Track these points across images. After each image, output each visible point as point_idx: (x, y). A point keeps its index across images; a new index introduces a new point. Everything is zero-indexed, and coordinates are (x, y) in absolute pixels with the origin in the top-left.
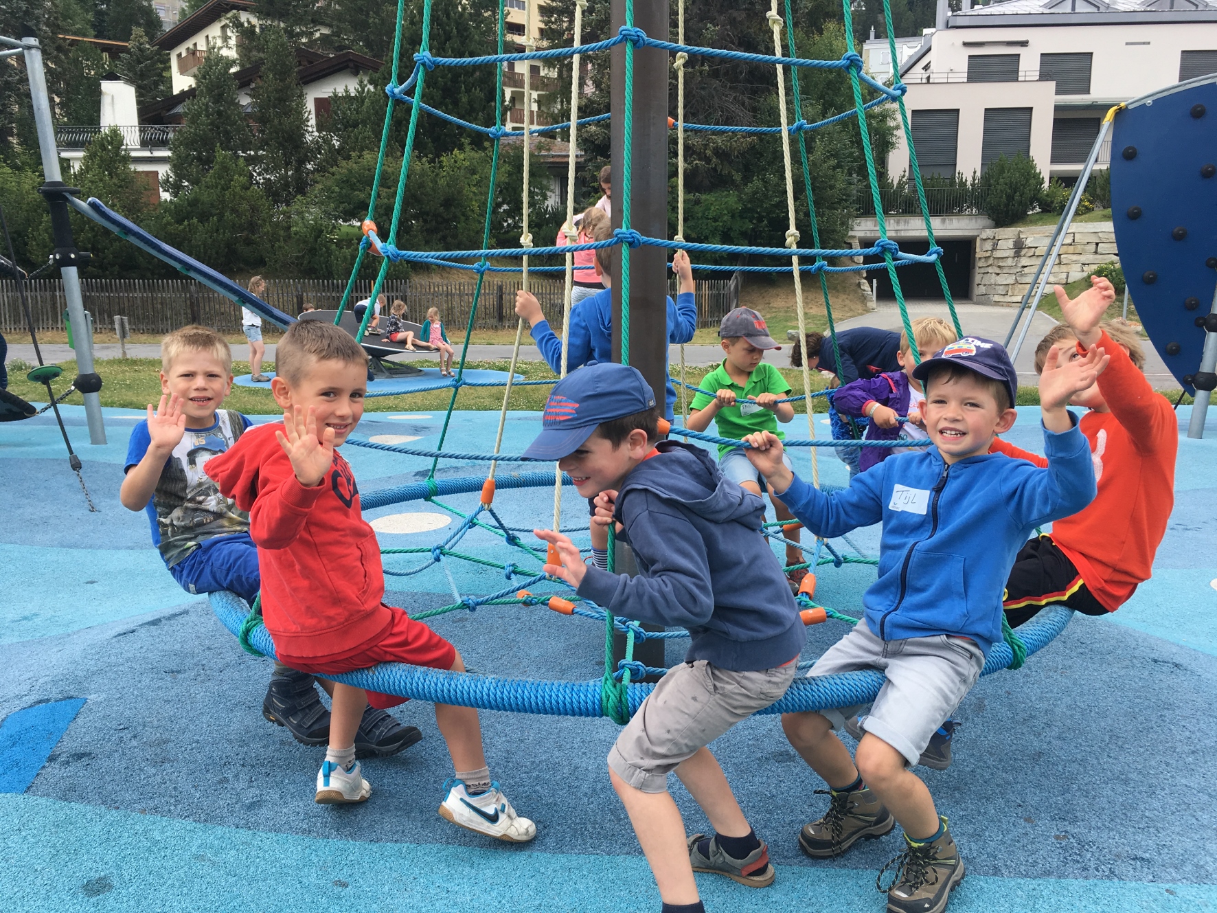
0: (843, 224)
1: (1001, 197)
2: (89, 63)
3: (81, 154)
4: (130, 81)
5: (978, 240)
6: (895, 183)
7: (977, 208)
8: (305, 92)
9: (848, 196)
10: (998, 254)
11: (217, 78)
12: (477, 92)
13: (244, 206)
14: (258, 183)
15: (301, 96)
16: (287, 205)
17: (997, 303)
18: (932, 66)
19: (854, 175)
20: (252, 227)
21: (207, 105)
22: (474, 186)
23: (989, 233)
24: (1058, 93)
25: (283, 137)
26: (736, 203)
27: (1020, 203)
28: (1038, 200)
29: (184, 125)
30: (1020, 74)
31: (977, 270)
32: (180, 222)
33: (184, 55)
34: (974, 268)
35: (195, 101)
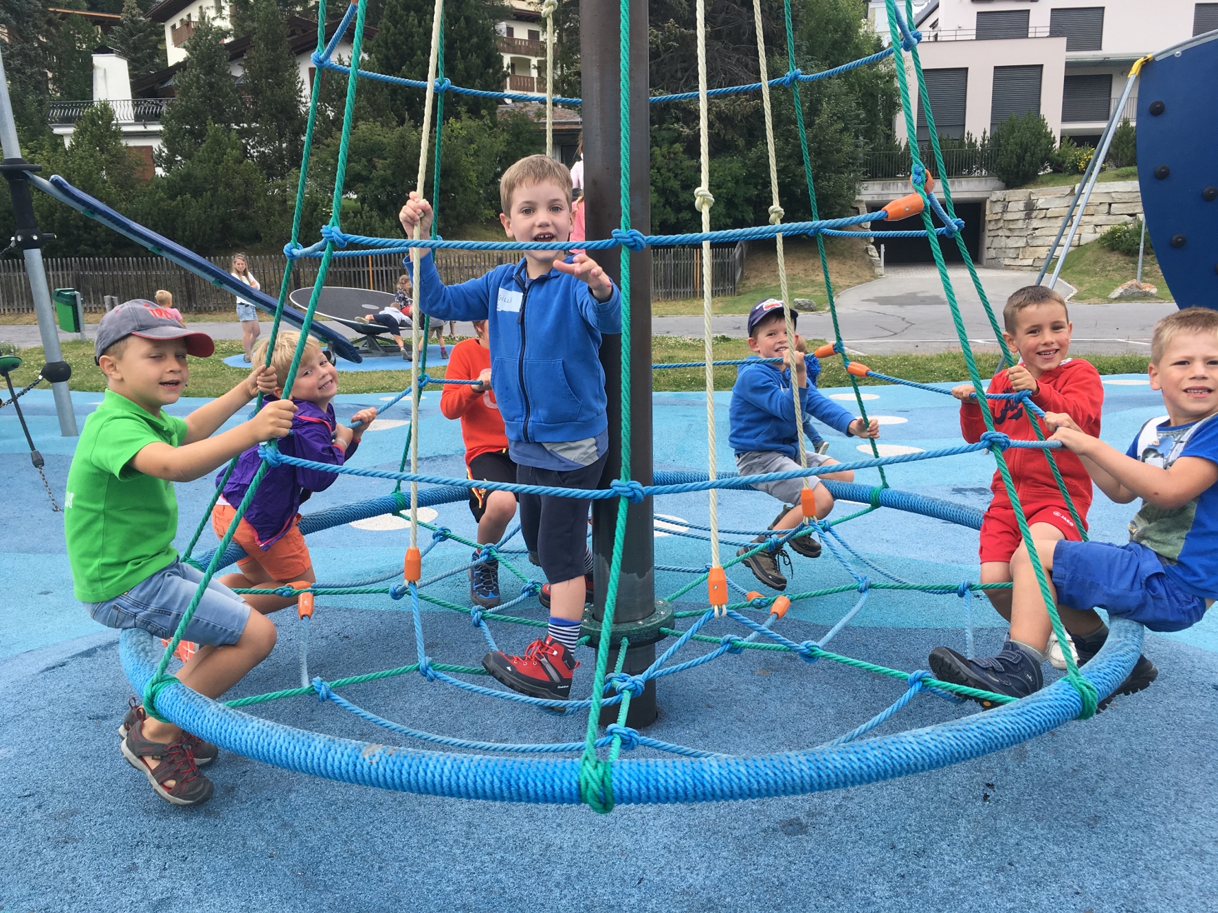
0: (849, 188)
1: (1012, 158)
2: (80, 36)
3: (71, 130)
4: (122, 54)
5: (988, 202)
6: (903, 145)
7: (987, 170)
8: (297, 62)
9: (855, 159)
10: (1008, 216)
11: (208, 49)
12: (474, 59)
13: (238, 180)
14: (252, 156)
15: (294, 66)
16: (282, 179)
17: (1008, 267)
18: (940, 24)
19: (861, 138)
20: (246, 201)
21: (198, 78)
22: (472, 155)
23: (999, 195)
24: (1069, 49)
25: (277, 109)
26: (739, 168)
27: (1031, 163)
28: (1049, 160)
29: (177, 100)
30: (1030, 30)
31: (987, 233)
32: (173, 198)
33: (178, 26)
34: (984, 231)
35: (186, 73)
